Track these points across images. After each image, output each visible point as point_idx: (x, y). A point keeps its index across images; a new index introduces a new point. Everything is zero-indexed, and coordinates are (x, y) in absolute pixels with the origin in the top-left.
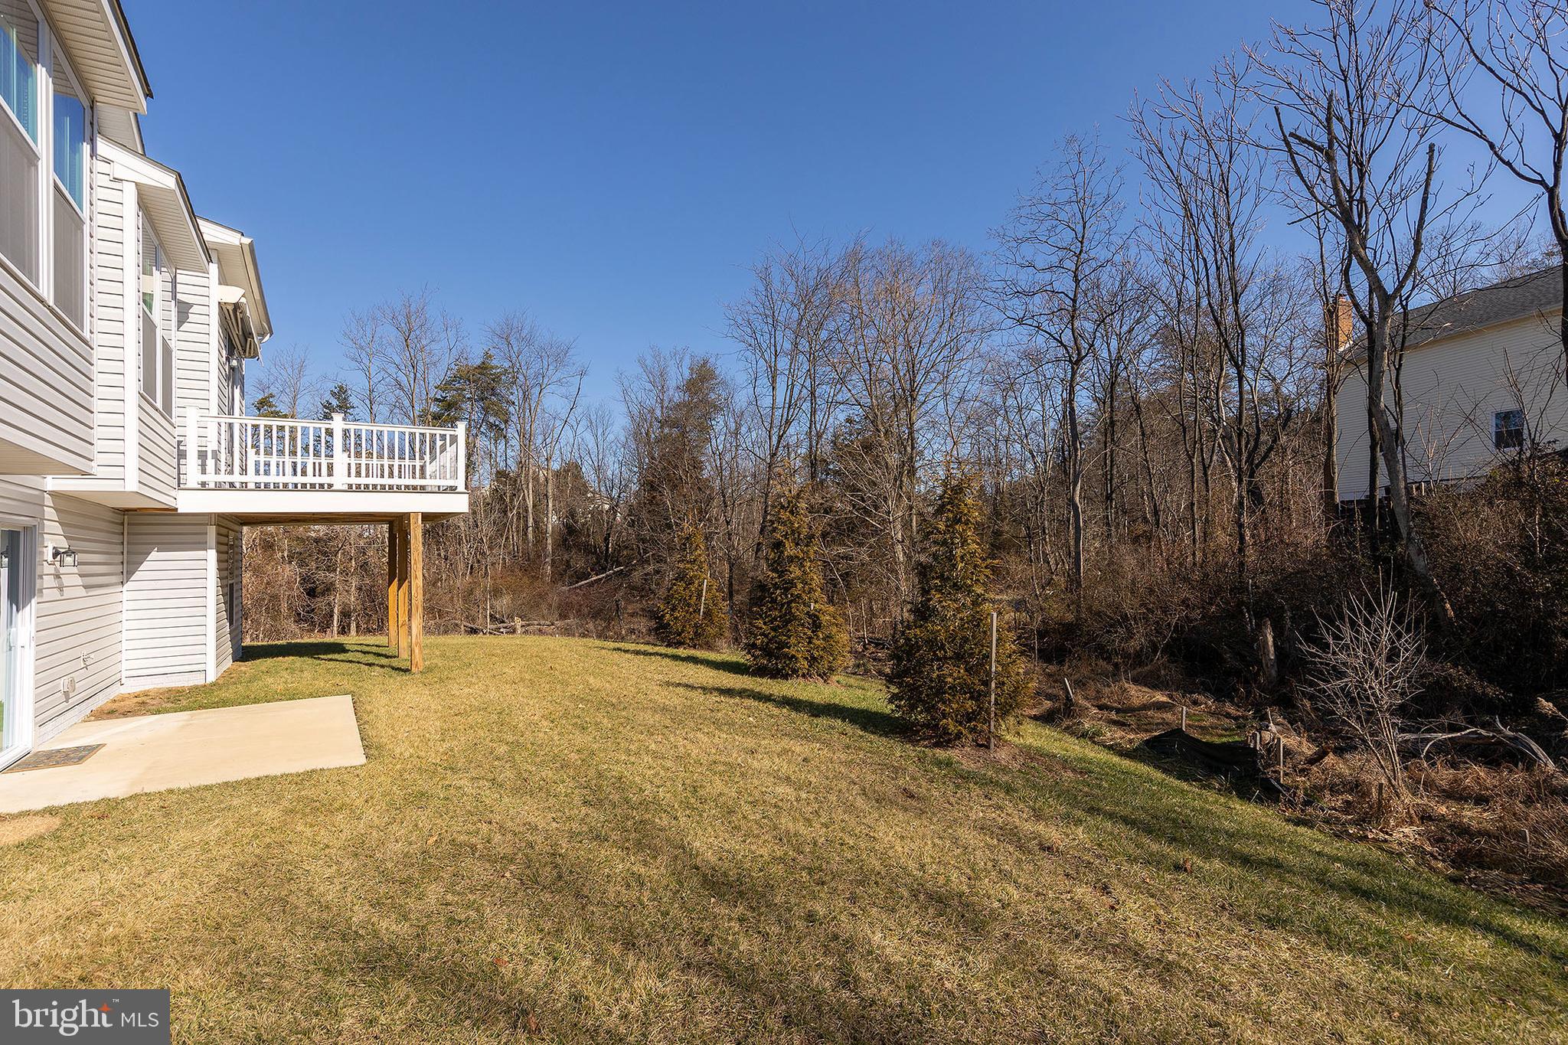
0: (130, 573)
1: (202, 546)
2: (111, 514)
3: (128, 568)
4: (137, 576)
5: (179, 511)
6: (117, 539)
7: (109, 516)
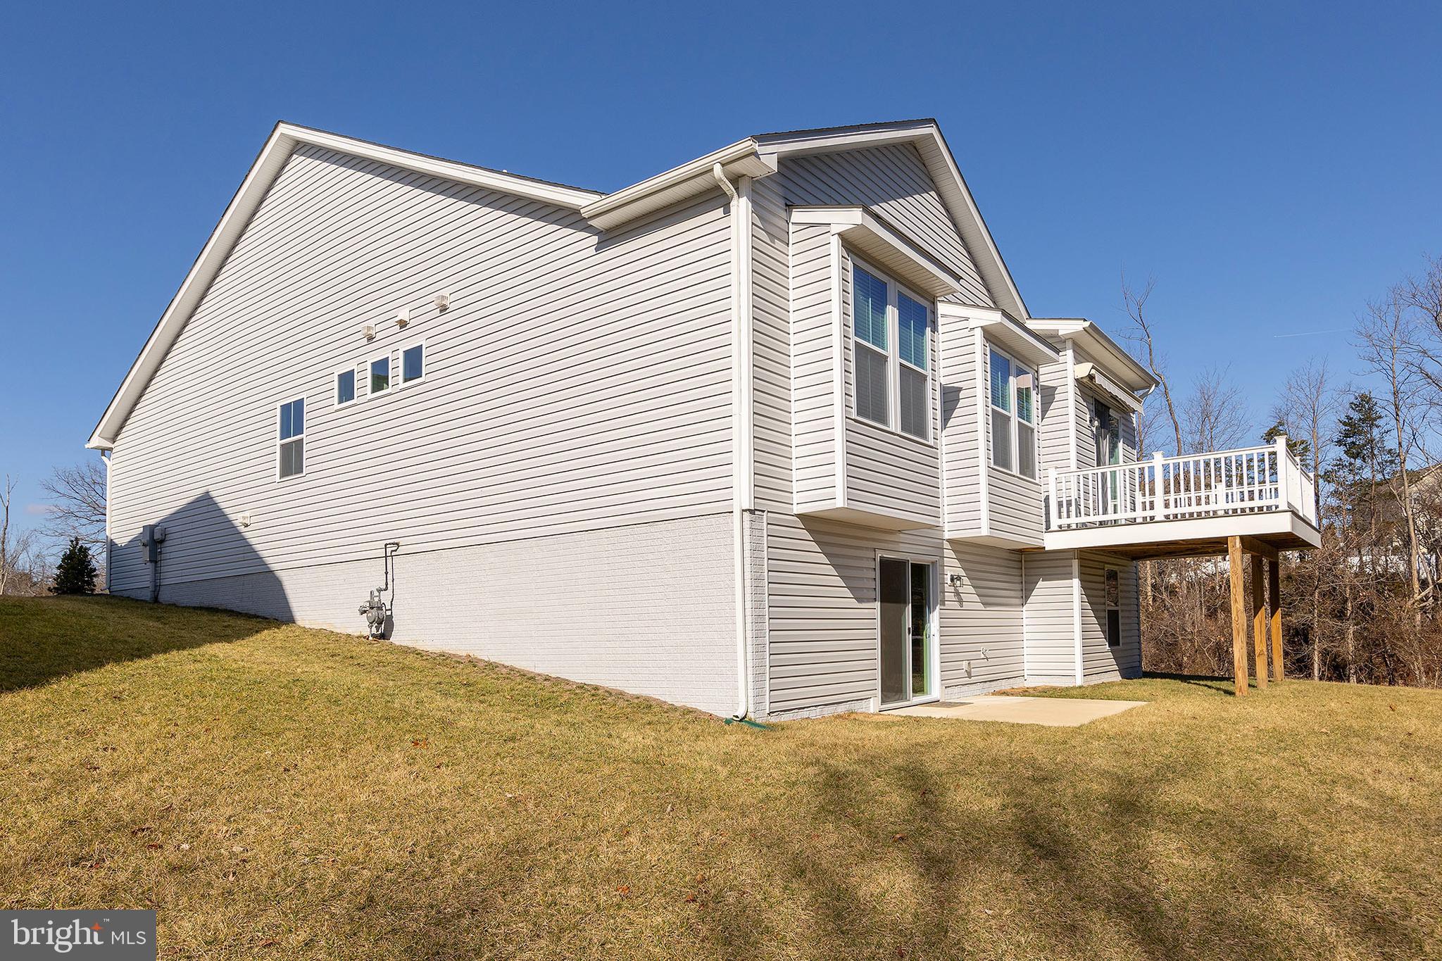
0: (1027, 598)
1: (1069, 576)
2: (1008, 554)
3: (1026, 595)
4: (1031, 599)
5: (1046, 549)
6: (1016, 572)
7: (1006, 555)
